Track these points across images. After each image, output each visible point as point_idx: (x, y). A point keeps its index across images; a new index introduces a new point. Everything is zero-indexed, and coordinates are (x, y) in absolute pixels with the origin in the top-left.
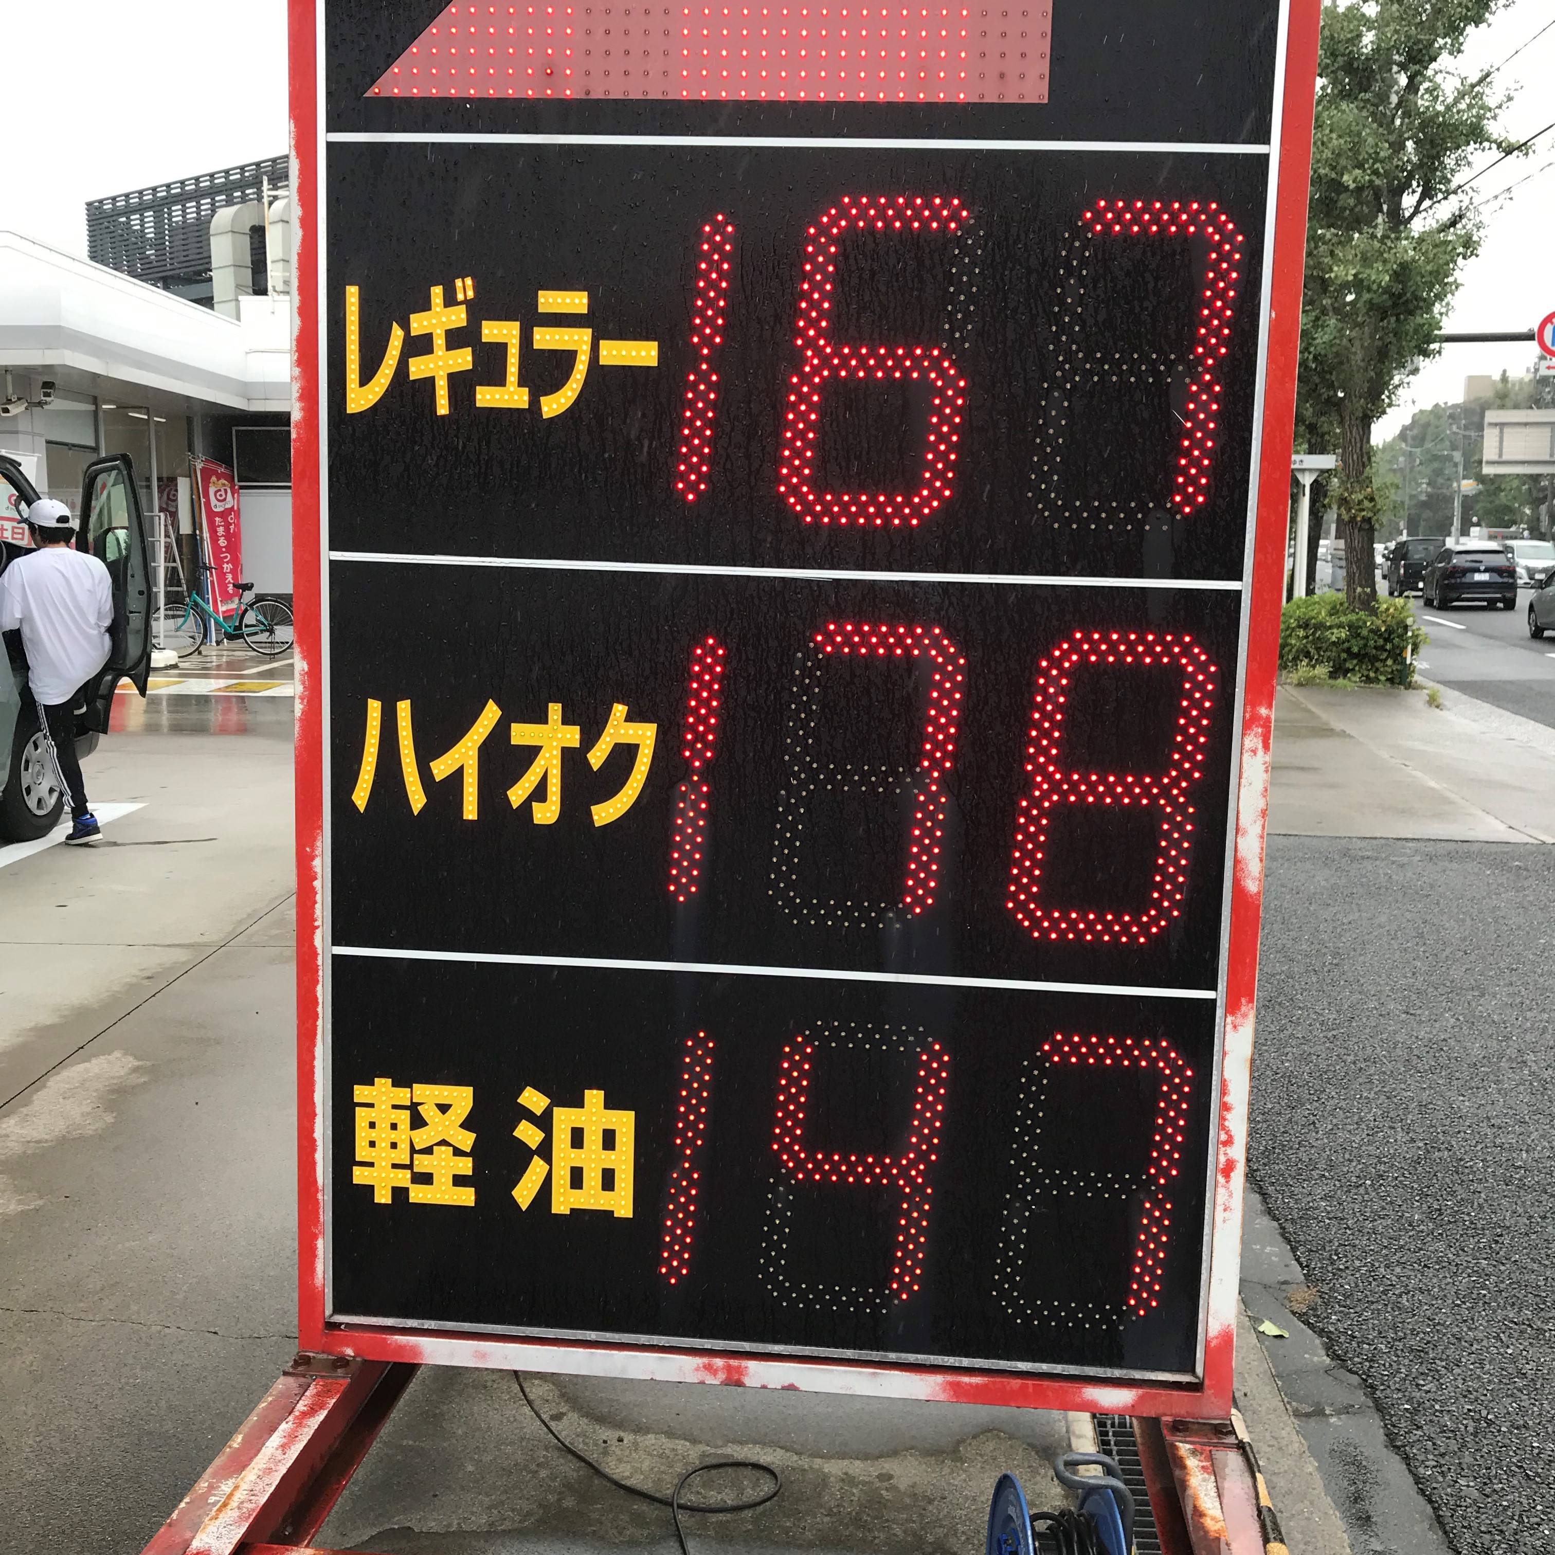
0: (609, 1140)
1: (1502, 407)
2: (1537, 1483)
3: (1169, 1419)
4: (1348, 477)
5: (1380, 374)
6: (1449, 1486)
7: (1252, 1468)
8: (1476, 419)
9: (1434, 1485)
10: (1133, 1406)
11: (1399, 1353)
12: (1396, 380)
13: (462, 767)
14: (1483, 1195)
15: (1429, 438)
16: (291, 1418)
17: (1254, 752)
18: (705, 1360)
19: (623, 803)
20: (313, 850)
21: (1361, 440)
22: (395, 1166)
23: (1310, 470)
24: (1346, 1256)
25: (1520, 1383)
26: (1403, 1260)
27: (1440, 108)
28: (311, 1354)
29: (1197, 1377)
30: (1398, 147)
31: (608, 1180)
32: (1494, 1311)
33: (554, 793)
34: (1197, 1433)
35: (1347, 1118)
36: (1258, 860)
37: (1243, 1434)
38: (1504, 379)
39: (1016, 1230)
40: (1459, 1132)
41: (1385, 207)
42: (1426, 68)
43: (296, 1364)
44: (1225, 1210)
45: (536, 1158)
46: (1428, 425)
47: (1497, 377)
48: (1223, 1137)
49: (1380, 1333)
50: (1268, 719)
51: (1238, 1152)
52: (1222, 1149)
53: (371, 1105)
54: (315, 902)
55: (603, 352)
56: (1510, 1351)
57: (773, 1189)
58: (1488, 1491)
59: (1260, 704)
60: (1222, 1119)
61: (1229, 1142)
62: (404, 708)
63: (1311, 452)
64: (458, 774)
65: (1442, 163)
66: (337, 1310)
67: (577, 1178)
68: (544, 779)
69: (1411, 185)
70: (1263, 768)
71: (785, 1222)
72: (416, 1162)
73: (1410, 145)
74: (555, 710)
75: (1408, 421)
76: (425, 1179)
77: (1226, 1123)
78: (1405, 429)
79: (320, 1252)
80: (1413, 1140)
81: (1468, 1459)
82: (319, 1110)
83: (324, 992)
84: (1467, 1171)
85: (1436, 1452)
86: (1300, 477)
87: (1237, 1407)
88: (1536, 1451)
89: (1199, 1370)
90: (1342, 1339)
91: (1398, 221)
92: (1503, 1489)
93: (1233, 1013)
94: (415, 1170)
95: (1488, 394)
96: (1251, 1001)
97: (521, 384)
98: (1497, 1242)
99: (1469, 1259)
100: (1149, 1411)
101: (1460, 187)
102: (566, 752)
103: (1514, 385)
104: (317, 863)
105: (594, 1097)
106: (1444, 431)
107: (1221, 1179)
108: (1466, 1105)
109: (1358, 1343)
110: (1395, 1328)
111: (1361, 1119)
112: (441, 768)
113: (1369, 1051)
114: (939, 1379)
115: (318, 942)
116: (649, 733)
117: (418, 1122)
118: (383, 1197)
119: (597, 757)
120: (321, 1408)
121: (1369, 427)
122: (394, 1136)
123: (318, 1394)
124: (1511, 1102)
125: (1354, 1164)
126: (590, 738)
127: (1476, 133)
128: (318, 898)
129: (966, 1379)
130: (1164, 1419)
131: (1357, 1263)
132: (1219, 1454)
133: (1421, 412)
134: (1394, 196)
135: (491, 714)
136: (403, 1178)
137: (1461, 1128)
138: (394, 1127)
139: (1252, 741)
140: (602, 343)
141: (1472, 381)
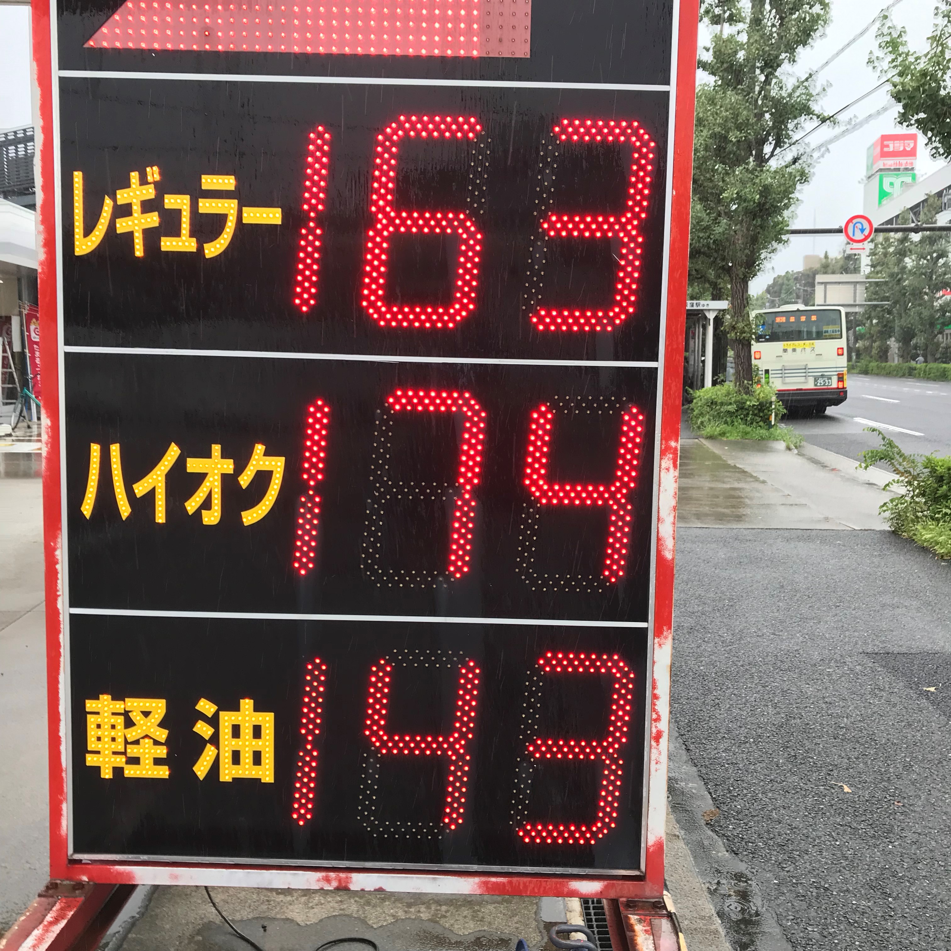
0: (257, 732)
1: (825, 273)
2: (855, 927)
3: (624, 899)
4: (735, 314)
5: (753, 252)
6: (802, 932)
7: (676, 930)
8: (810, 280)
9: (793, 932)
10: (601, 892)
11: (771, 847)
12: (762, 256)
13: (154, 489)
14: (821, 746)
15: (783, 291)
16: (41, 927)
17: (668, 469)
18: (324, 874)
19: (262, 510)
20: (55, 544)
21: (743, 291)
22: (115, 753)
23: (714, 310)
24: (738, 787)
25: (844, 863)
26: (773, 788)
27: (784, 94)
28: (58, 882)
29: (642, 872)
30: (760, 116)
31: (257, 758)
32: (829, 818)
33: (216, 505)
34: (642, 909)
35: (738, 700)
36: (672, 539)
37: (671, 907)
38: (826, 257)
39: (525, 781)
40: (806, 707)
41: (754, 152)
42: (776, 70)
43: (48, 888)
44: (657, 763)
45: (208, 745)
46: (783, 284)
47: (822, 256)
48: (654, 716)
49: (759, 835)
50: (676, 449)
51: (664, 725)
52: (654, 724)
53: (98, 713)
54: (57, 579)
55: (245, 215)
56: (838, 843)
57: (366, 760)
58: (825, 933)
59: (671, 439)
60: (654, 704)
61: (658, 719)
62: (115, 449)
63: (713, 299)
64: (152, 493)
65: (786, 126)
66: (76, 851)
67: (236, 757)
68: (209, 496)
69: (768, 140)
70: (673, 480)
71: (375, 782)
72: (129, 751)
73: (767, 116)
74: (216, 449)
75: (771, 282)
76: (135, 761)
77: (656, 707)
78: (769, 286)
79: (64, 812)
80: (779, 713)
81: (813, 913)
82: (62, 717)
83: (65, 638)
84: (811, 731)
85: (793, 910)
86: (707, 314)
87: (668, 890)
88: (855, 906)
89: (643, 867)
90: (736, 840)
91: (761, 160)
92: (835, 932)
93: (659, 636)
94: (128, 755)
95: (817, 266)
96: (670, 628)
97: (191, 236)
98: (829, 774)
99: (813, 786)
100: (612, 894)
101: (797, 141)
102: (224, 477)
103: (832, 260)
104: (58, 553)
105: (247, 704)
106: (792, 287)
107: (654, 743)
108: (810, 690)
109: (746, 842)
110: (768, 832)
111: (747, 700)
112: (140, 489)
113: (751, 658)
114: (477, 880)
115: (60, 606)
116: (279, 464)
117: (129, 723)
118: (107, 774)
119: (245, 480)
120: (63, 918)
121: (747, 283)
122: (113, 733)
123: (62, 909)
124: (837, 687)
125: (743, 729)
126: (240, 469)
127: (806, 110)
128: (59, 576)
129: (493, 879)
130: (622, 899)
131: (745, 791)
132: (656, 921)
133: (779, 277)
134: (759, 145)
135: (174, 452)
136: (120, 761)
137: (808, 705)
138: (113, 727)
139: (667, 462)
140: (244, 209)
141: (807, 258)
